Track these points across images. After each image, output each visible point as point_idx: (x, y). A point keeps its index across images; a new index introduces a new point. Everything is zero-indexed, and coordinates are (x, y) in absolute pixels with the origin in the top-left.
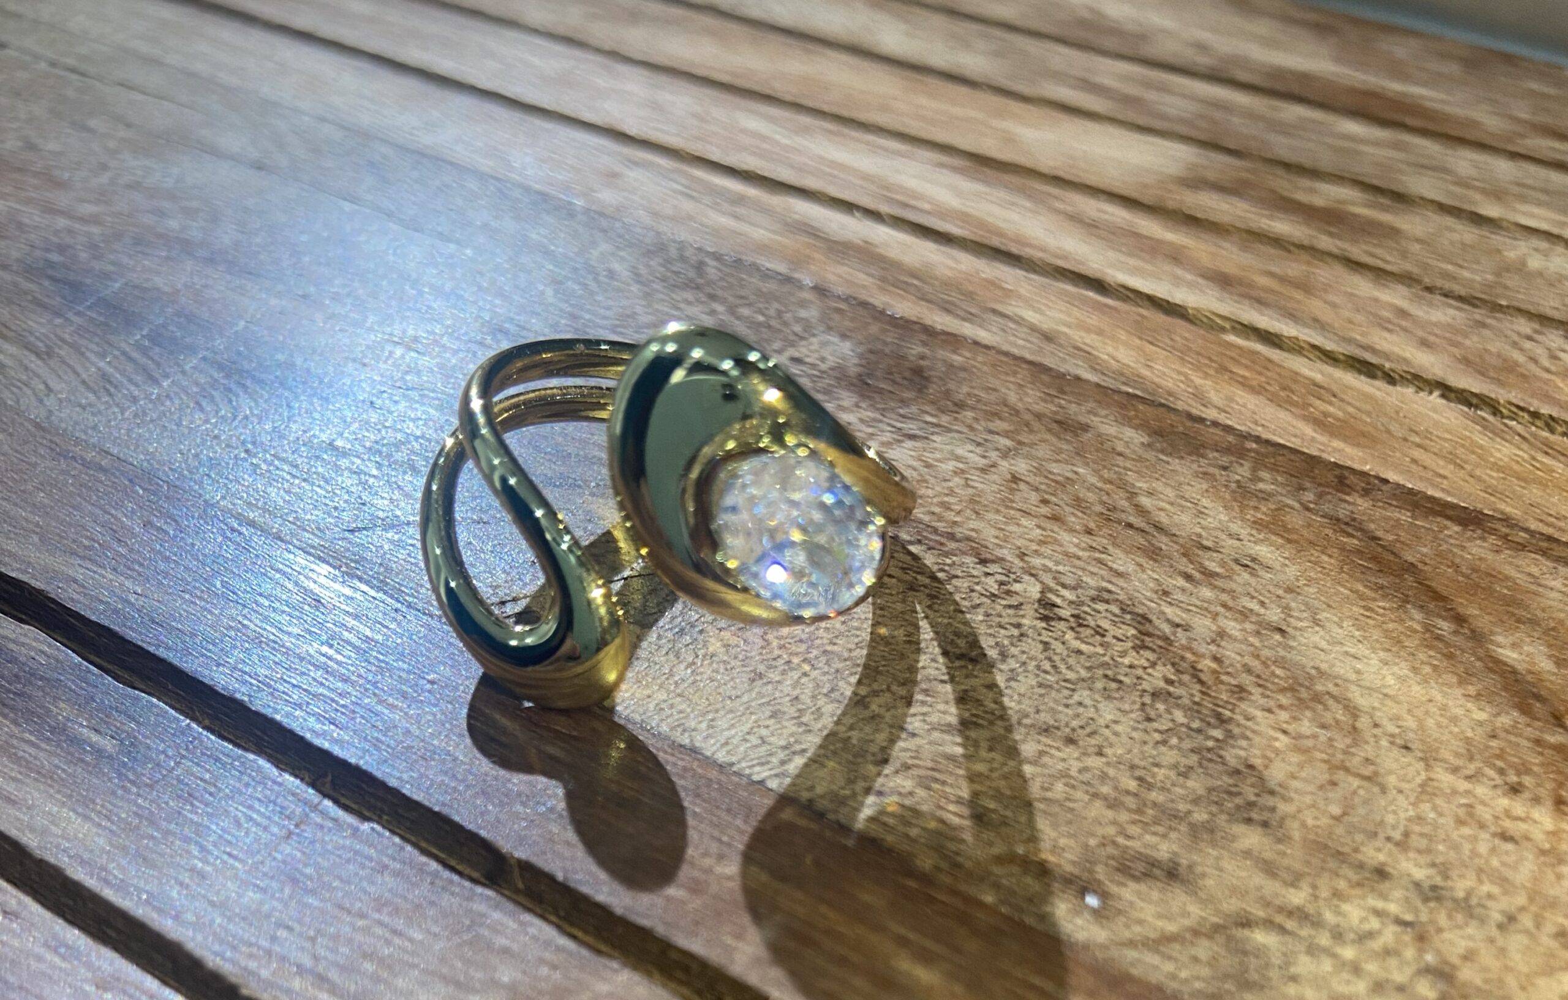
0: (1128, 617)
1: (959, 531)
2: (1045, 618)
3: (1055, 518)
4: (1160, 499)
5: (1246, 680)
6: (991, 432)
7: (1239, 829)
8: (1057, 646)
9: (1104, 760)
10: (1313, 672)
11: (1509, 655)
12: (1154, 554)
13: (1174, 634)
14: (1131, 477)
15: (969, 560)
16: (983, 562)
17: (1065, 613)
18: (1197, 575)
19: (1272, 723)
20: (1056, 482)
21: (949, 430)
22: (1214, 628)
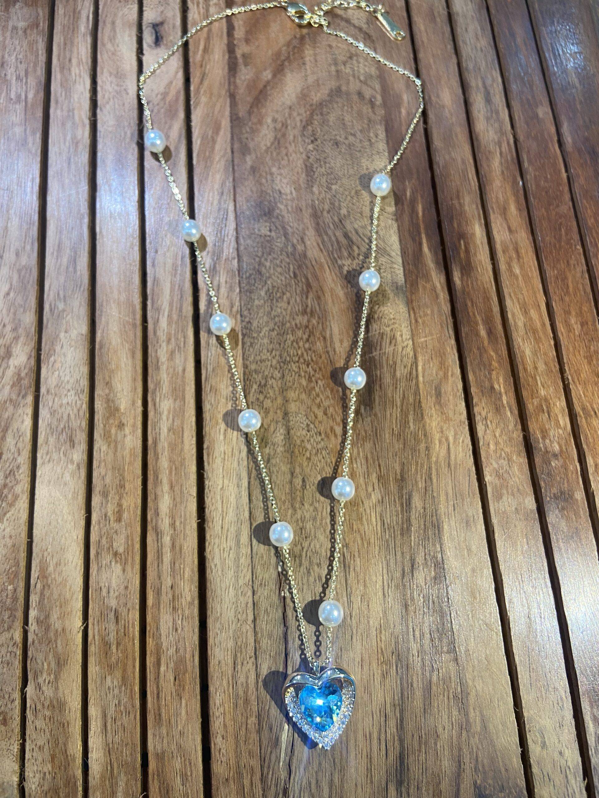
1: (303, 166)
2: (316, 140)
3: (287, 155)
11: (270, 77)
12: (284, 135)
14: (262, 151)
15: (310, 160)
16: (309, 157)
17: (312, 138)
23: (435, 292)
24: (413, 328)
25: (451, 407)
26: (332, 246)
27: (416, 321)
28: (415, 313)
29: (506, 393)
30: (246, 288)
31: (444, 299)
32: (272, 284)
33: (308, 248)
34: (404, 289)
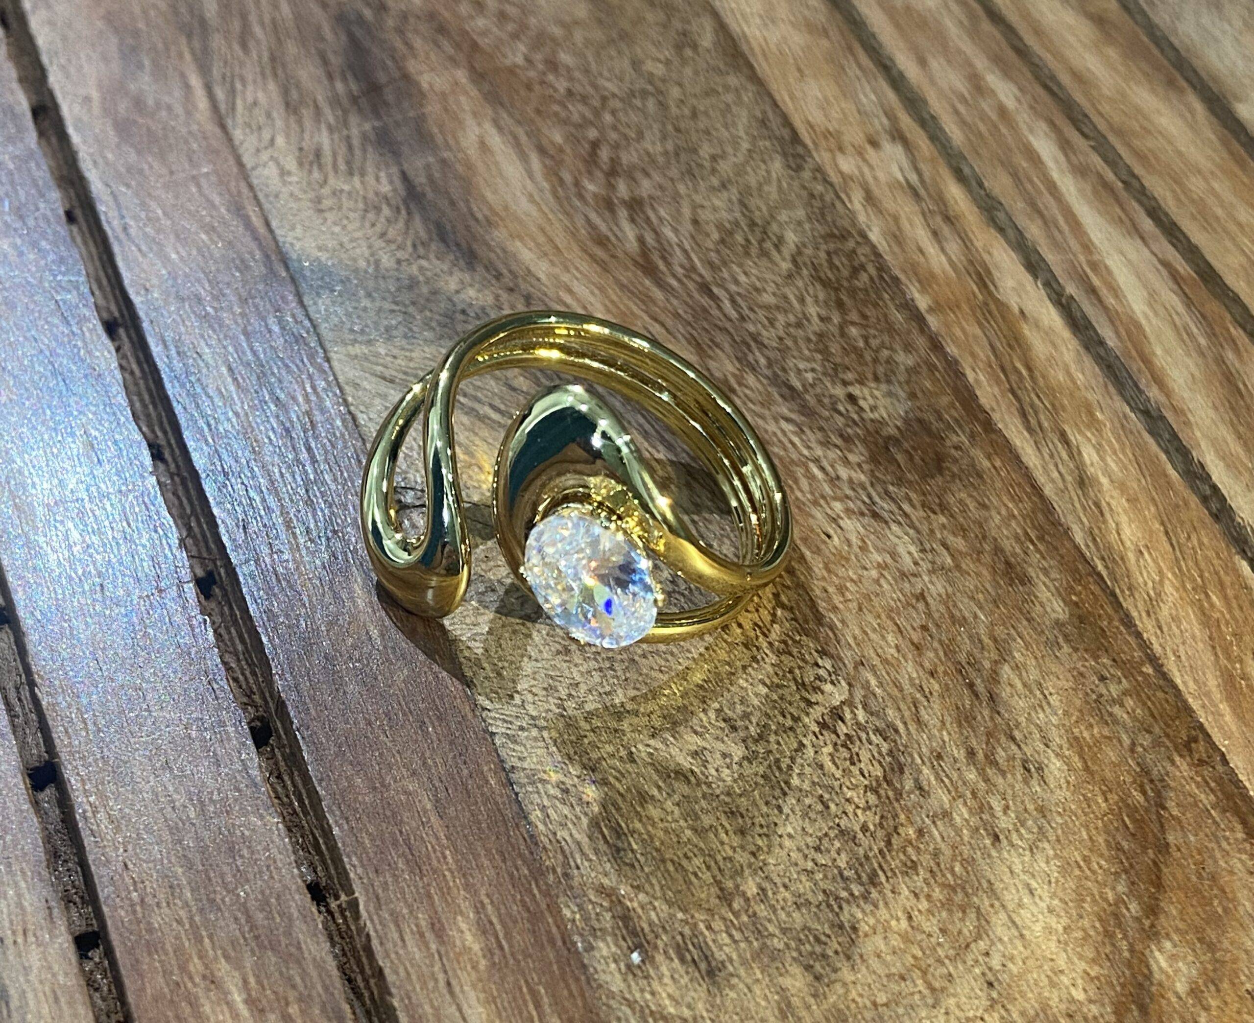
0: (888, 759)
1: (830, 617)
4: (1020, 677)
5: (926, 860)
6: (945, 545)
7: (796, 970)
8: (810, 752)
9: (753, 860)
10: (985, 885)
11: (1160, 962)
13: (909, 793)
14: (1018, 645)
15: (814, 646)
18: (980, 755)
19: (908, 905)
20: (952, 616)
21: (912, 526)
22: (947, 806)
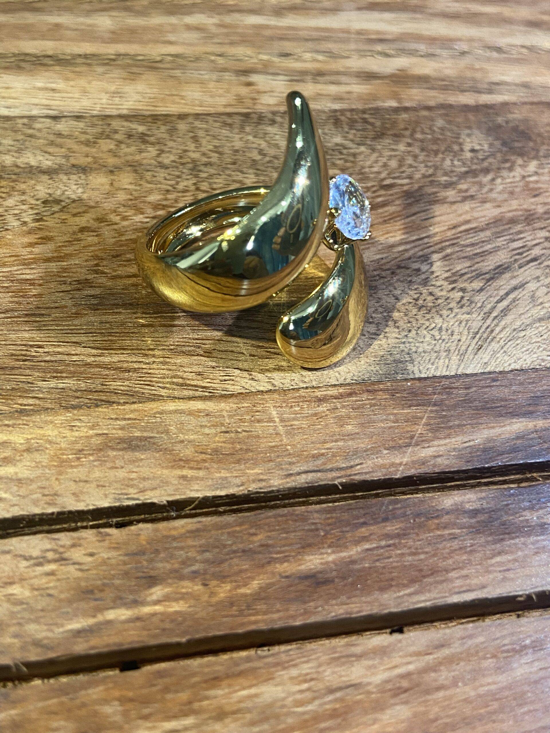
23: (408, 445)
24: (302, 392)
25: (97, 474)
26: (473, 245)
27: (320, 400)
28: (340, 397)
29: (138, 619)
30: (343, 118)
31: (393, 465)
32: (361, 153)
33: (454, 207)
34: (399, 377)
